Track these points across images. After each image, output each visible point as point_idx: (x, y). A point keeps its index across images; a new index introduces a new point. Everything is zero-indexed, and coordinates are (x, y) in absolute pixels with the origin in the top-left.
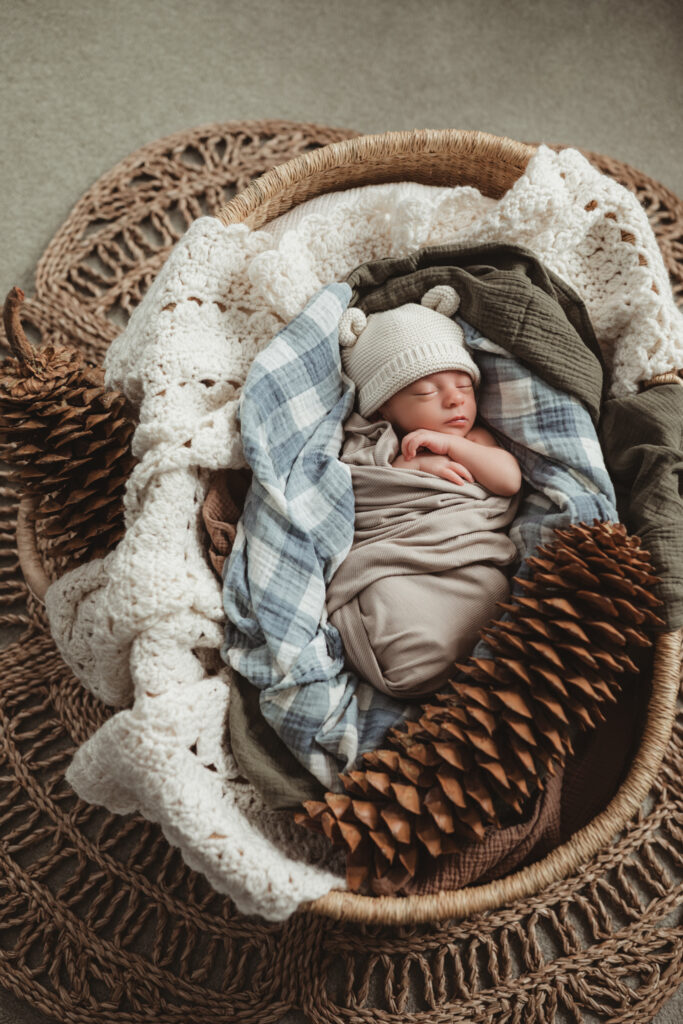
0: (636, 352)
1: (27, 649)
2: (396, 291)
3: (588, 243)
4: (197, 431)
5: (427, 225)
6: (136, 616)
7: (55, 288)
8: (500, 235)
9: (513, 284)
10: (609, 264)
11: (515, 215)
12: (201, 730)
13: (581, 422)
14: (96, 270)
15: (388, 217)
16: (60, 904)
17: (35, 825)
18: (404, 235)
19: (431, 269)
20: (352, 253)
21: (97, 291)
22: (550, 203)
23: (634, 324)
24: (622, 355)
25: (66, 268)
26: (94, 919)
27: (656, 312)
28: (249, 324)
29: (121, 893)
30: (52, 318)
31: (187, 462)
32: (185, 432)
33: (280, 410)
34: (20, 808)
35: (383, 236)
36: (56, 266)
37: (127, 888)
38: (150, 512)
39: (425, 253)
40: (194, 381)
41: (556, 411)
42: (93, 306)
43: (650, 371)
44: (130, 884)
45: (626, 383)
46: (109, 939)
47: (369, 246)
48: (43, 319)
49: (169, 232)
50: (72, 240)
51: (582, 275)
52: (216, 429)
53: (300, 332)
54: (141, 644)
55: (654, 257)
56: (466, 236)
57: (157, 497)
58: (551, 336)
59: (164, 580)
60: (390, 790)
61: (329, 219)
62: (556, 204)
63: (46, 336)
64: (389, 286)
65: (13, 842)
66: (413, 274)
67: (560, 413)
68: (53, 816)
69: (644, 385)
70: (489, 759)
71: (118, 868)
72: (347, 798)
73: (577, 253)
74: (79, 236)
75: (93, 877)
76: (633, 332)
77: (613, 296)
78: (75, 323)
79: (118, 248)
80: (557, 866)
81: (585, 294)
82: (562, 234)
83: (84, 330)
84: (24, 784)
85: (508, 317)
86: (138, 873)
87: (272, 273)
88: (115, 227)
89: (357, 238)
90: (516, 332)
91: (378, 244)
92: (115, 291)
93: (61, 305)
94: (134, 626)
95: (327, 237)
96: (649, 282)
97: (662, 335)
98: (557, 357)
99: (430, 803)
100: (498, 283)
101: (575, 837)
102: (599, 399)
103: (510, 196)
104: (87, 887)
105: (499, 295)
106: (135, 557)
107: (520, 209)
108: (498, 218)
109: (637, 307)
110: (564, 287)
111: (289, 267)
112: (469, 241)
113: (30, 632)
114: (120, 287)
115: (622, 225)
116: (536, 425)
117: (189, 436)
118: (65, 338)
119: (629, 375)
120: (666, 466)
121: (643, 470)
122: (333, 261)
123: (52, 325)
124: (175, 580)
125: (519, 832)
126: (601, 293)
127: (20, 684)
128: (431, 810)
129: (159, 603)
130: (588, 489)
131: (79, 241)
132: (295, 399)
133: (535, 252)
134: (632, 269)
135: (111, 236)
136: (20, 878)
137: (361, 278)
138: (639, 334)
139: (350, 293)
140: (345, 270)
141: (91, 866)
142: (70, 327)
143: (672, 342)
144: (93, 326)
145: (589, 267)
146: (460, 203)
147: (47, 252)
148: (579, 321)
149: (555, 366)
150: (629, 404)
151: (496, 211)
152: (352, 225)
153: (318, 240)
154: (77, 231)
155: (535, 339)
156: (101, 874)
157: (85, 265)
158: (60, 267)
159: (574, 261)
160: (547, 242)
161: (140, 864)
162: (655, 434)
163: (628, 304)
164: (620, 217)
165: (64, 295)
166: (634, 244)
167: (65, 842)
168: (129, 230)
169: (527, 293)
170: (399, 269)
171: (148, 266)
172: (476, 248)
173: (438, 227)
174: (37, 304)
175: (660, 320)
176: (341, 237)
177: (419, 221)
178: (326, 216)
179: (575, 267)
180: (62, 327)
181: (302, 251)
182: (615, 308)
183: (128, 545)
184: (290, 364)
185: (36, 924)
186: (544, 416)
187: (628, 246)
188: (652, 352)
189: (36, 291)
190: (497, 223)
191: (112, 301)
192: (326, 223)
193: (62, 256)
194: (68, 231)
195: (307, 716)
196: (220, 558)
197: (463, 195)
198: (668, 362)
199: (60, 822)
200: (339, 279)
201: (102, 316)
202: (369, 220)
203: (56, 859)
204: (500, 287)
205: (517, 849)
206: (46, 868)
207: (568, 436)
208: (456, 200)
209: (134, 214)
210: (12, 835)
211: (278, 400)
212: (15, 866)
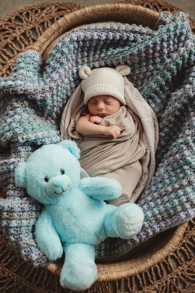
16: (23, 279)
17: (11, 256)
26: (35, 282)
29: (42, 272)
34: (5, 251)
37: (44, 270)
46: (41, 287)
49: (15, 49)
65: (5, 262)
84: (4, 244)
104: (31, 272)
114: (2, 72)
136: (9, 273)
171: (10, 63)
185: (17, 286)
203: (20, 265)
206: (17, 269)
209: (2, 44)
210: (4, 260)
212: (7, 270)
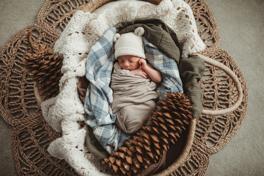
0: (188, 47)
1: (37, 114)
2: (129, 29)
3: (177, 17)
4: (77, 68)
5: (136, 13)
6: (62, 115)
7: (43, 21)
8: (155, 16)
9: (158, 30)
10: (182, 23)
11: (160, 11)
12: (79, 142)
13: (174, 65)
14: (53, 16)
15: (126, 9)
17: (41, 157)
18: (130, 15)
19: (138, 24)
20: (117, 19)
21: (54, 22)
22: (169, 8)
23: (188, 40)
24: (184, 48)
25: (45, 16)
27: (193, 37)
28: (91, 37)
30: (42, 29)
31: (75, 76)
32: (74, 68)
33: (97, 61)
34: (37, 153)
35: (125, 14)
36: (43, 15)
37: (63, 172)
38: (65, 89)
39: (136, 20)
40: (76, 54)
41: (168, 63)
42: (53, 26)
43: (191, 53)
44: (64, 171)
45: (185, 55)
47: (121, 17)
48: (40, 29)
49: (72, 6)
50: (47, 8)
51: (176, 26)
52: (82, 67)
53: (103, 41)
54: (63, 122)
55: (193, 22)
56: (147, 16)
57: (67, 85)
58: (168, 43)
59: (69, 106)
60: (125, 158)
61: (111, 10)
62: (170, 8)
63: (41, 34)
64: (127, 28)
65: (35, 161)
66: (133, 25)
67: (169, 63)
68: (45, 155)
69: (190, 56)
70: (149, 152)
71: (61, 167)
72: (115, 158)
73: (174, 20)
74: (48, 7)
75: (55, 170)
76: (187, 42)
77: (183, 32)
78: (48, 31)
79: (58, 10)
80: (164, 175)
81: (176, 31)
82: (171, 16)
83: (50, 33)
84: (38, 147)
85: (157, 39)
86: (66, 168)
87: (96, 26)
88: (58, 5)
89: (118, 15)
90: (159, 42)
91: (124, 16)
92: (58, 22)
93: (44, 26)
94: (62, 118)
95: (111, 15)
96: (192, 29)
97: (195, 43)
98: (169, 49)
99: (134, 161)
100: (155, 30)
101: (169, 168)
102: (179, 59)
103: (159, 7)
104: (53, 172)
105: (155, 33)
106: (62, 100)
107: (161, 10)
108: (155, 12)
109: (189, 36)
110: (171, 30)
111: (100, 24)
112: (147, 17)
113: (38, 110)
114: (59, 21)
115: (186, 13)
116: (163, 66)
117: (75, 69)
118: (45, 34)
119: (186, 53)
120: (194, 77)
121: (188, 77)
122: (112, 21)
123: (42, 31)
124: (72, 106)
125: (156, 165)
126: (180, 30)
127: (36, 123)
128: (135, 163)
129: (68, 112)
130: (175, 83)
131: (48, 8)
132: (101, 58)
133: (164, 21)
134: (188, 25)
135: (57, 7)
136: (37, 170)
137: (119, 26)
138: (189, 43)
139: (116, 30)
140: (115, 23)
141: (54, 167)
142: (47, 32)
143: (197, 45)
144: (52, 31)
145: (177, 23)
146: (145, 7)
147: (40, 11)
148: (175, 38)
149: (168, 51)
150: (186, 61)
151: (155, 10)
152: (117, 11)
153: (108, 16)
154: (48, 6)
155: (163, 44)
156: (57, 169)
157: (50, 15)
158: (44, 15)
159: (174, 22)
160: (167, 18)
161: (66, 166)
162: (192, 69)
163: (187, 35)
164: (185, 11)
165: (45, 23)
166: (189, 19)
167: (48, 161)
168: (61, 5)
169: (162, 32)
170: (129, 24)
171: (66, 15)
172: (149, 20)
173: (140, 13)
174: (38, 25)
175: (194, 39)
176: (114, 15)
177: (134, 11)
178: (110, 9)
179: (174, 24)
180: (44, 32)
181: (104, 19)
182: (184, 35)
183: (60, 97)
184: (100, 49)
186: (165, 64)
187: (187, 19)
188: (192, 48)
189: (38, 22)
190: (155, 13)
191: (57, 25)
192: (110, 11)
193: (44, 13)
194: (46, 6)
195: (106, 138)
196: (83, 98)
197: (146, 5)
198: (196, 50)
199: (47, 157)
200: (114, 26)
201: (55, 28)
202: (121, 10)
203: (46, 165)
204: (155, 31)
205: (155, 169)
206: (44, 168)
207: (170, 69)
208: (144, 6)
209: (63, 1)
210: (35, 160)
211: (97, 58)
212: (36, 167)
